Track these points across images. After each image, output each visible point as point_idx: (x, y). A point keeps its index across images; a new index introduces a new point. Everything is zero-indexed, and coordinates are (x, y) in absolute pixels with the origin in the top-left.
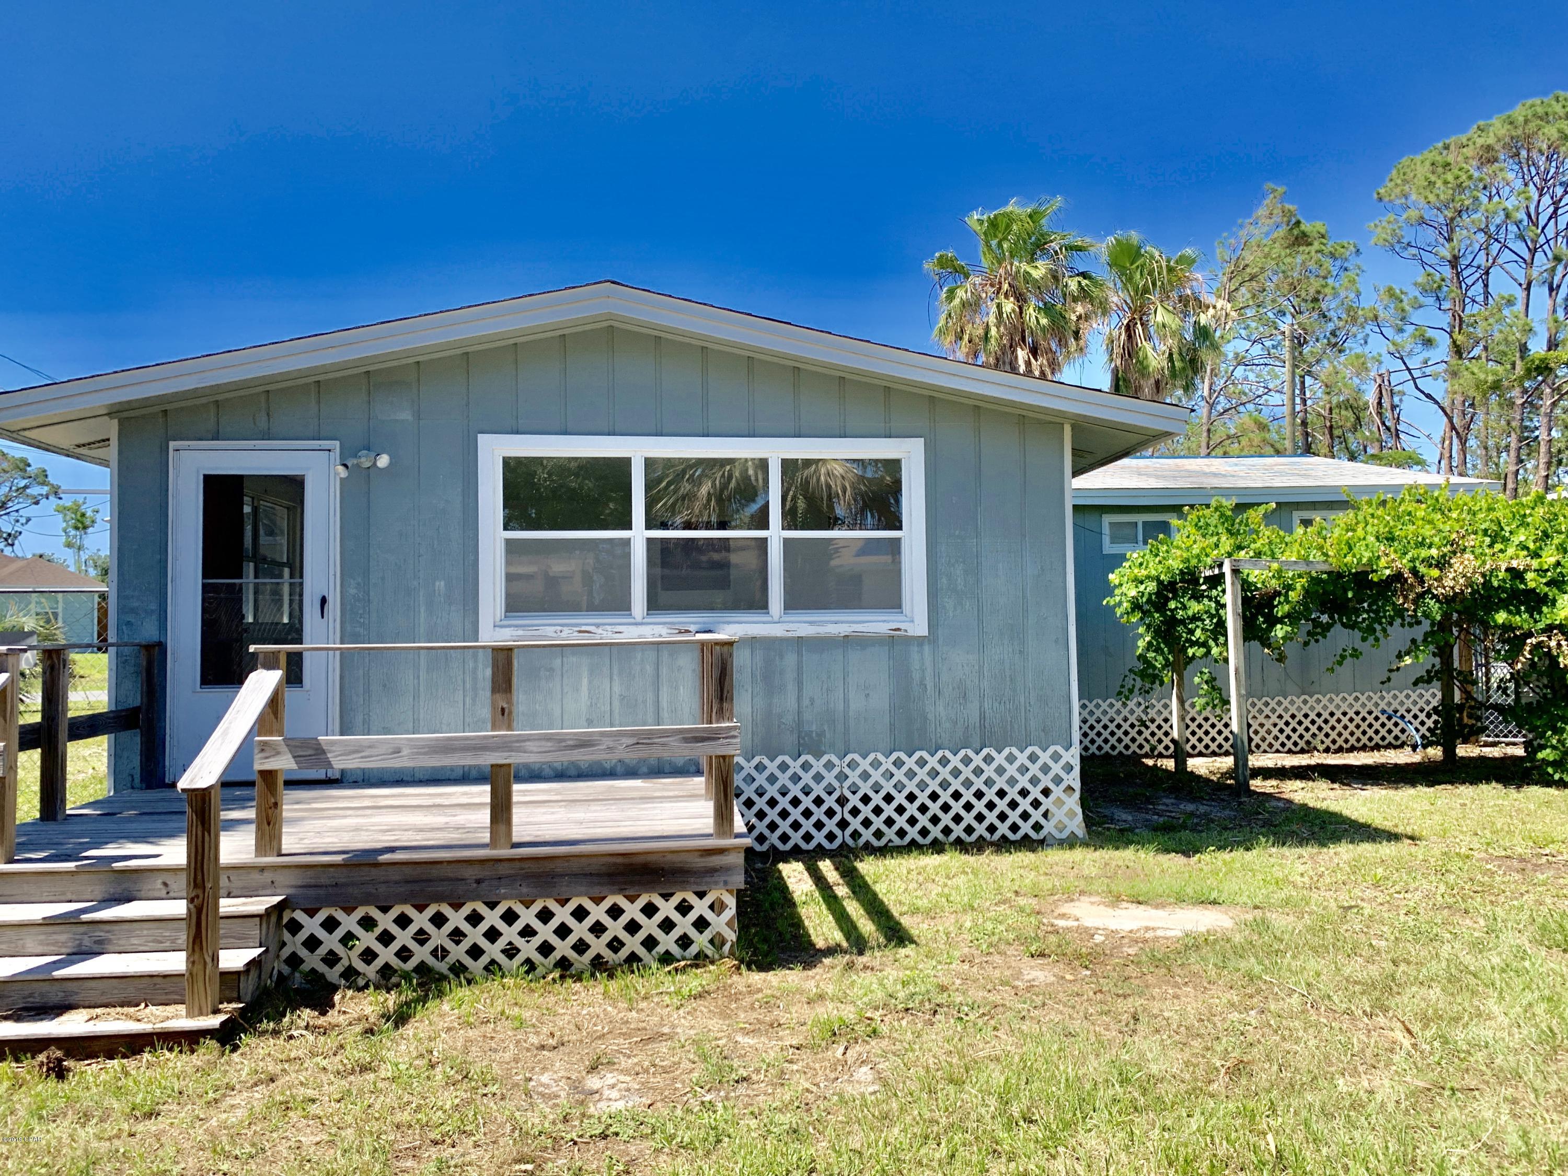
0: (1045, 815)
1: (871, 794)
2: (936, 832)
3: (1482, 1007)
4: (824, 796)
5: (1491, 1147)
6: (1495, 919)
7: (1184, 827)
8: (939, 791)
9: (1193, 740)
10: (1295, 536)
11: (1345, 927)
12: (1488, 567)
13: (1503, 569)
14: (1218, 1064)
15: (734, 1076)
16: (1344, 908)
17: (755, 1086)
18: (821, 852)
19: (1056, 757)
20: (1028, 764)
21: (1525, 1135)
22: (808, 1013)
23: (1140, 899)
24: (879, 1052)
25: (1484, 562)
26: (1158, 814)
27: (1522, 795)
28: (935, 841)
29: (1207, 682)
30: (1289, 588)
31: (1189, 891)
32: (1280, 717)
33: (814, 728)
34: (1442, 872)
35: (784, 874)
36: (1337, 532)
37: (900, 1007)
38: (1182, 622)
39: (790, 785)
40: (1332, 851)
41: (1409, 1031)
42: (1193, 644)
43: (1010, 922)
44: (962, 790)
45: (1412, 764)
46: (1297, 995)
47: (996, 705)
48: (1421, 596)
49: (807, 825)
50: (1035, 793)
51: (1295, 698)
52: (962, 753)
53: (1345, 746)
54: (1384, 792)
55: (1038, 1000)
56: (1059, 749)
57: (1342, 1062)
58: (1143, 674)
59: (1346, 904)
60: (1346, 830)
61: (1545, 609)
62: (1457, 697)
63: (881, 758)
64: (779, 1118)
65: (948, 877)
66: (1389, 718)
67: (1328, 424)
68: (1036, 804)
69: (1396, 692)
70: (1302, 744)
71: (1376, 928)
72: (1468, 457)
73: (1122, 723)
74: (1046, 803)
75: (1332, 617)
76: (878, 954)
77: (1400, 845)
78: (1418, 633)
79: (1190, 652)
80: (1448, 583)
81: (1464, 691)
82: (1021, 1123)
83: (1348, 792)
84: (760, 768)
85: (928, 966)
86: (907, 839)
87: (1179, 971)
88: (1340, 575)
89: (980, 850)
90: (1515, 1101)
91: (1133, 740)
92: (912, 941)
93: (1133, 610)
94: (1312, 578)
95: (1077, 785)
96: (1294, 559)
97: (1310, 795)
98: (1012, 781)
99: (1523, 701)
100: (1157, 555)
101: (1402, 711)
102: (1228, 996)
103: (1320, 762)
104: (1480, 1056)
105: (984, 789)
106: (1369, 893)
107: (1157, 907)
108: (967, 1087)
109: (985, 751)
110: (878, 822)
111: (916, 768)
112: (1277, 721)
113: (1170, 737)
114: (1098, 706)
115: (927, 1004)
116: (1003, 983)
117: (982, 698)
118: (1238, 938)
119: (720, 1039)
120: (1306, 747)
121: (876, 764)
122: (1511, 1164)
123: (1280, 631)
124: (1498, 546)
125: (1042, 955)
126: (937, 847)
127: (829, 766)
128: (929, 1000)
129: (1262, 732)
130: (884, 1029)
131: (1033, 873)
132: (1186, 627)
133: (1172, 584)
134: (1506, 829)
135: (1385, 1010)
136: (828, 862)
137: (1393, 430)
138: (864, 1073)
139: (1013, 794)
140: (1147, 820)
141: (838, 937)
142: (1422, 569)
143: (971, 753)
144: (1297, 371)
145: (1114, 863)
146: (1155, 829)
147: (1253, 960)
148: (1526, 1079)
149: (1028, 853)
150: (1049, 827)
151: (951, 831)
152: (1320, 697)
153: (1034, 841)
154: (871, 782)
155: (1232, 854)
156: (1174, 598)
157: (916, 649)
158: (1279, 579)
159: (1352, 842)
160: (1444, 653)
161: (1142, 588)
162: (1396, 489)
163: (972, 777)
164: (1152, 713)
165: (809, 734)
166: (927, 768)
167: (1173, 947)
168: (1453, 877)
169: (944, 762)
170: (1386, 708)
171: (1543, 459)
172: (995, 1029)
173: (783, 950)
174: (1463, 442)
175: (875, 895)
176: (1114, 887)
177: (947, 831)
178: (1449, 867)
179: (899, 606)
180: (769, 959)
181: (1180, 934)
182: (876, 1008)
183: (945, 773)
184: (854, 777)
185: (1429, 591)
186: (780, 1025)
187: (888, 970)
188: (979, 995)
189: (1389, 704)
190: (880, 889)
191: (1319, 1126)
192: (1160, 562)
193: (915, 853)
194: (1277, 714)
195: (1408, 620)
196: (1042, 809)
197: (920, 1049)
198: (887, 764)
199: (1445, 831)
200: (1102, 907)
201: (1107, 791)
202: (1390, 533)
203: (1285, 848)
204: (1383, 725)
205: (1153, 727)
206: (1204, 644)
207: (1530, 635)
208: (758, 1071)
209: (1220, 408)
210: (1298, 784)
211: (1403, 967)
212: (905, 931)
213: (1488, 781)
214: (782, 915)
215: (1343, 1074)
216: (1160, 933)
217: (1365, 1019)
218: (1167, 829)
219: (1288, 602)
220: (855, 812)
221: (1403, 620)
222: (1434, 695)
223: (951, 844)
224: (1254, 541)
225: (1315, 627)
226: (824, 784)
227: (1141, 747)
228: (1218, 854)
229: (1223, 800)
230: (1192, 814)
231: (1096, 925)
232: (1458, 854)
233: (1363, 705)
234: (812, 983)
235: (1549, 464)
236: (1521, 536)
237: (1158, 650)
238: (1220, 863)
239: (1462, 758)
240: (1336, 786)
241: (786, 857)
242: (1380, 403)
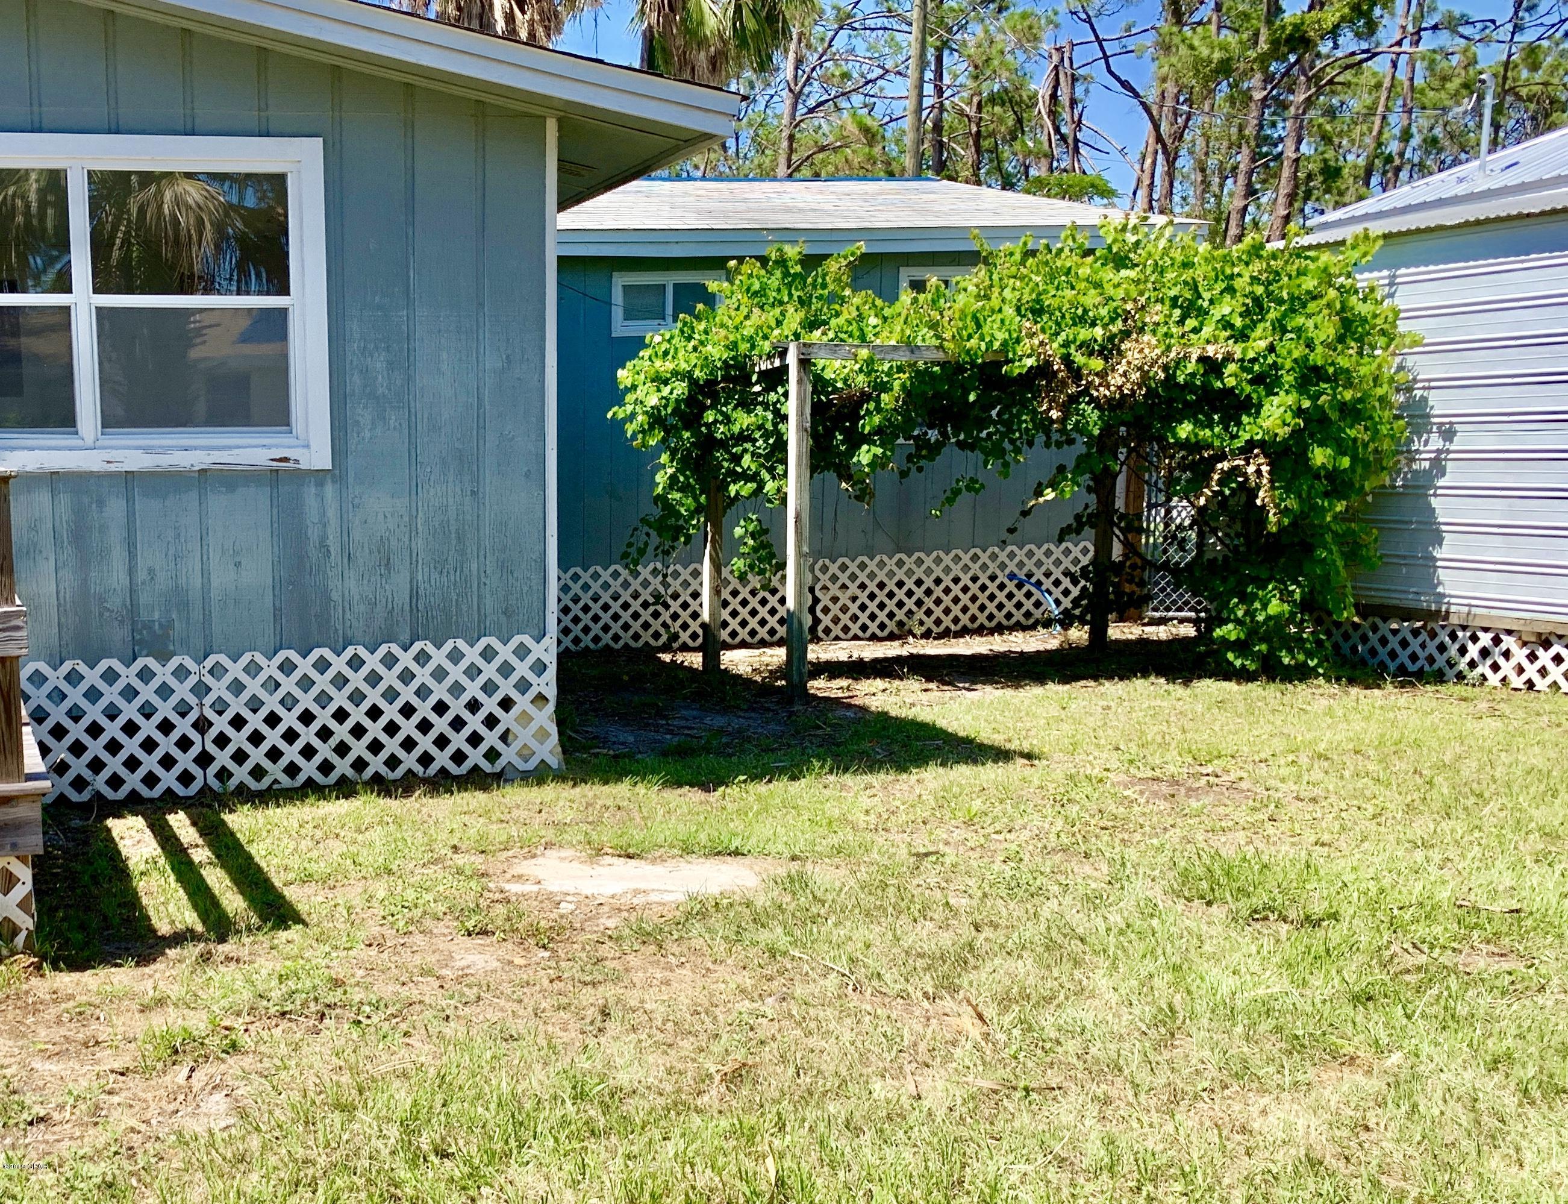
0: (504, 738)
1: (246, 714)
2: (343, 767)
3: (1085, 982)
4: (174, 718)
5: (1064, 1160)
6: (1123, 864)
7: (707, 750)
8: (349, 707)
9: (734, 624)
10: (898, 307)
11: (915, 882)
12: (1173, 355)
13: (1194, 357)
14: (712, 1070)
15: (26, 1116)
16: (917, 855)
17: (55, 1128)
18: (171, 801)
19: (522, 652)
20: (480, 663)
21: (1110, 1142)
22: (139, 1025)
23: (631, 851)
24: (240, 1073)
25: (1169, 348)
26: (671, 732)
27: (1189, 691)
28: (343, 780)
29: (753, 535)
30: (885, 387)
31: (703, 837)
32: (863, 586)
33: (156, 616)
34: (1062, 802)
35: (115, 834)
36: (961, 298)
37: (273, 1011)
38: (723, 444)
39: (121, 703)
40: (913, 778)
41: (980, 1017)
42: (737, 477)
43: (441, 888)
44: (382, 704)
45: (1047, 651)
46: (835, 974)
47: (435, 575)
48: (1074, 399)
49: (150, 763)
50: (490, 705)
51: (885, 558)
52: (383, 649)
53: (953, 627)
54: (1000, 692)
55: (471, 994)
56: (527, 640)
57: (883, 1060)
58: (661, 527)
59: (922, 850)
60: (938, 748)
61: (1245, 419)
62: (1117, 551)
63: (260, 659)
64: (88, 1169)
65: (359, 831)
66: (1019, 586)
67: (974, 129)
68: (491, 722)
69: (1033, 547)
70: (891, 626)
71: (958, 883)
72: (1176, 184)
73: (630, 601)
74: (506, 720)
75: (944, 434)
76: (246, 940)
77: (1010, 766)
78: (1070, 455)
79: (733, 489)
80: (1115, 380)
81: (1126, 544)
82: (432, 1157)
83: (949, 693)
84: (74, 678)
85: (318, 953)
86: (301, 778)
87: (676, 949)
88: (959, 368)
89: (408, 792)
90: (1107, 1101)
91: (646, 626)
92: (298, 920)
93: (652, 427)
94: (918, 372)
95: (551, 692)
96: (893, 343)
97: (893, 699)
98: (457, 689)
99: (1208, 556)
100: (689, 338)
101: (1039, 575)
102: (739, 979)
103: (914, 651)
104: (1072, 1046)
105: (415, 701)
106: (958, 835)
107: (654, 861)
108: (360, 1114)
109: (417, 646)
110: (257, 755)
111: (314, 674)
112: (858, 592)
113: (699, 621)
114: (596, 576)
115: (312, 1004)
116: (425, 972)
117: (413, 564)
118: (761, 901)
119: (9, 1066)
120: (896, 631)
121: (253, 669)
122: (1088, 1180)
123: (865, 455)
124: (1191, 323)
125: (484, 932)
126: (345, 789)
127: (181, 673)
128: (316, 999)
129: (835, 609)
130: (246, 1041)
131: (481, 820)
132: (729, 452)
133: (711, 383)
134: (1159, 739)
135: (954, 990)
136: (181, 815)
137: (1070, 141)
138: (217, 1103)
139: (457, 707)
140: (656, 741)
141: (190, 918)
142: (1079, 359)
143: (395, 649)
144: (930, 39)
145: (600, 802)
146: (665, 754)
147: (779, 930)
148: (1126, 1072)
149: (478, 794)
150: (509, 755)
151: (367, 764)
152: (922, 555)
153: (487, 775)
154: (245, 696)
155: (771, 786)
156: (713, 406)
157: (313, 490)
158: (868, 374)
159: (943, 764)
160: (1103, 485)
161: (666, 391)
162: (1052, 231)
163: (398, 686)
164: (675, 585)
165: (148, 626)
166: (331, 673)
167: (670, 916)
168: (1076, 808)
169: (356, 663)
170: (1016, 571)
171: (1285, 188)
172: (406, 1034)
173: (108, 941)
174: (1171, 160)
175: (250, 857)
176: (594, 836)
177: (360, 765)
178: (1073, 795)
179: (286, 422)
180: (86, 953)
181: (681, 898)
182: (239, 1014)
183: (357, 680)
184: (219, 689)
185: (1086, 392)
186: (97, 1043)
187: (260, 961)
188: (386, 990)
189: (1021, 565)
190: (258, 851)
191: (839, 1142)
192: (695, 349)
193: (311, 799)
194: (858, 582)
195: (1055, 437)
196: (500, 729)
197: (297, 1065)
198: (271, 668)
199: (1074, 745)
200: (575, 864)
201: (602, 700)
202: (1038, 301)
203: (847, 775)
204: (1010, 596)
205: (675, 606)
206: (754, 477)
207: (1222, 457)
208: (61, 1107)
209: (812, 103)
210: (879, 684)
211: (987, 932)
212: (289, 906)
213: (1145, 675)
214: (109, 890)
215: (883, 1076)
216: (654, 897)
217: (926, 1004)
218: (683, 753)
219: (878, 409)
220: (222, 741)
221: (1049, 438)
222: (1085, 551)
223: (366, 784)
224: (838, 315)
225: (918, 448)
226: (174, 700)
227: (656, 635)
228: (751, 787)
229: (768, 710)
230: (721, 731)
231: (564, 889)
232: (1088, 778)
233: (984, 567)
234: (150, 984)
235: (1292, 197)
236: (1224, 308)
237: (685, 489)
238: (751, 799)
239: (1117, 641)
240: (932, 685)
241: (118, 809)
242: (1054, 96)
